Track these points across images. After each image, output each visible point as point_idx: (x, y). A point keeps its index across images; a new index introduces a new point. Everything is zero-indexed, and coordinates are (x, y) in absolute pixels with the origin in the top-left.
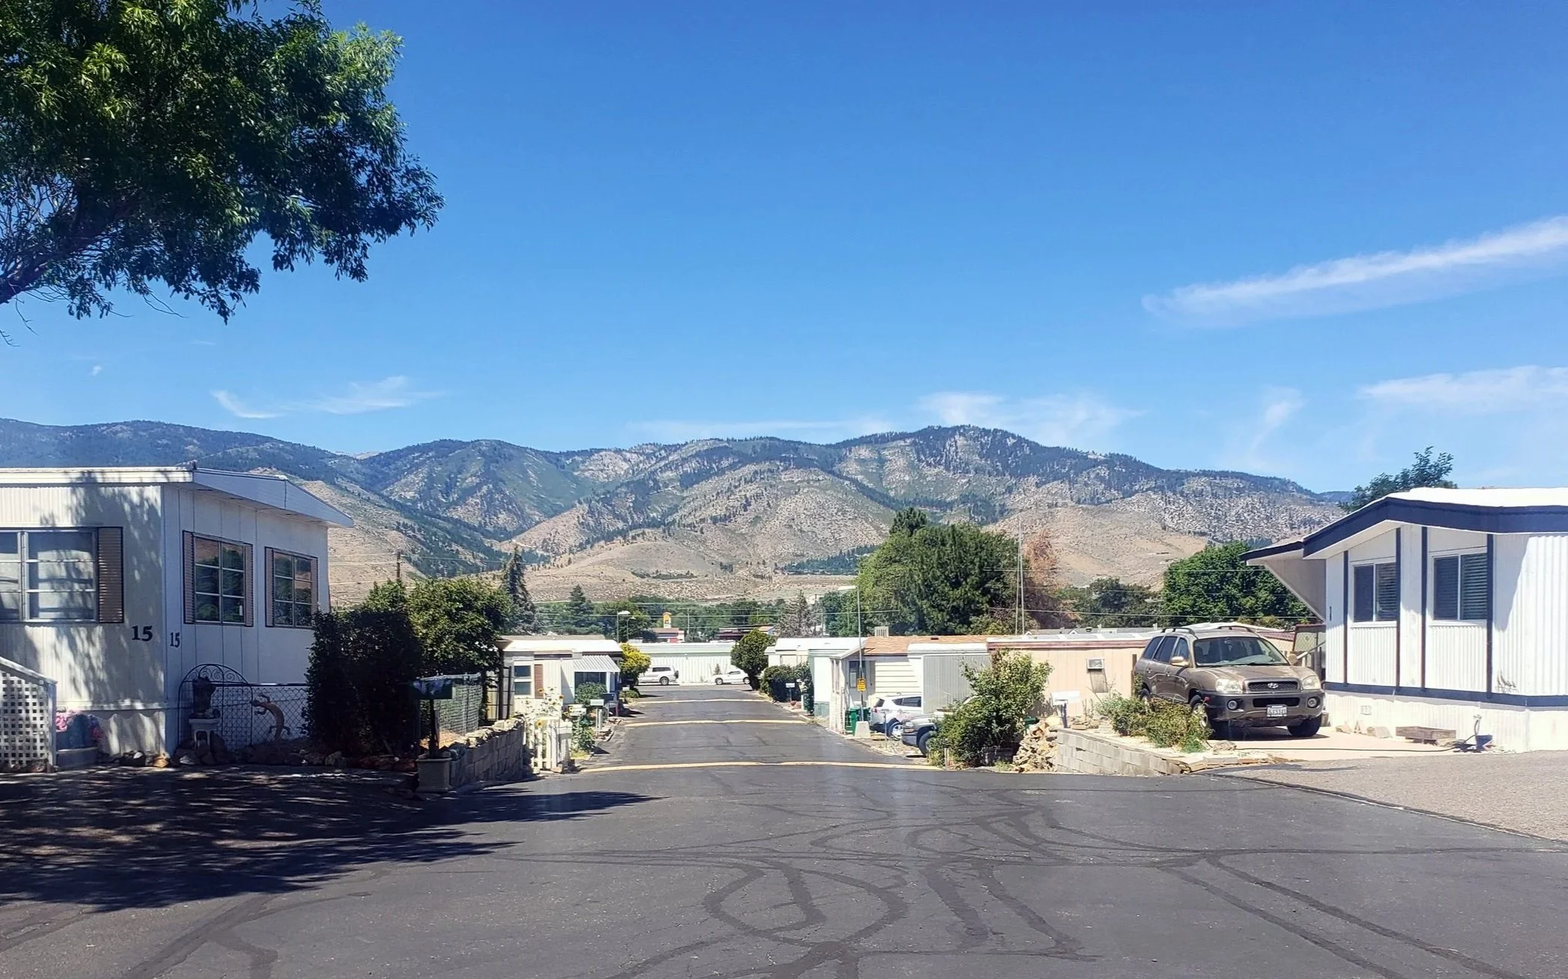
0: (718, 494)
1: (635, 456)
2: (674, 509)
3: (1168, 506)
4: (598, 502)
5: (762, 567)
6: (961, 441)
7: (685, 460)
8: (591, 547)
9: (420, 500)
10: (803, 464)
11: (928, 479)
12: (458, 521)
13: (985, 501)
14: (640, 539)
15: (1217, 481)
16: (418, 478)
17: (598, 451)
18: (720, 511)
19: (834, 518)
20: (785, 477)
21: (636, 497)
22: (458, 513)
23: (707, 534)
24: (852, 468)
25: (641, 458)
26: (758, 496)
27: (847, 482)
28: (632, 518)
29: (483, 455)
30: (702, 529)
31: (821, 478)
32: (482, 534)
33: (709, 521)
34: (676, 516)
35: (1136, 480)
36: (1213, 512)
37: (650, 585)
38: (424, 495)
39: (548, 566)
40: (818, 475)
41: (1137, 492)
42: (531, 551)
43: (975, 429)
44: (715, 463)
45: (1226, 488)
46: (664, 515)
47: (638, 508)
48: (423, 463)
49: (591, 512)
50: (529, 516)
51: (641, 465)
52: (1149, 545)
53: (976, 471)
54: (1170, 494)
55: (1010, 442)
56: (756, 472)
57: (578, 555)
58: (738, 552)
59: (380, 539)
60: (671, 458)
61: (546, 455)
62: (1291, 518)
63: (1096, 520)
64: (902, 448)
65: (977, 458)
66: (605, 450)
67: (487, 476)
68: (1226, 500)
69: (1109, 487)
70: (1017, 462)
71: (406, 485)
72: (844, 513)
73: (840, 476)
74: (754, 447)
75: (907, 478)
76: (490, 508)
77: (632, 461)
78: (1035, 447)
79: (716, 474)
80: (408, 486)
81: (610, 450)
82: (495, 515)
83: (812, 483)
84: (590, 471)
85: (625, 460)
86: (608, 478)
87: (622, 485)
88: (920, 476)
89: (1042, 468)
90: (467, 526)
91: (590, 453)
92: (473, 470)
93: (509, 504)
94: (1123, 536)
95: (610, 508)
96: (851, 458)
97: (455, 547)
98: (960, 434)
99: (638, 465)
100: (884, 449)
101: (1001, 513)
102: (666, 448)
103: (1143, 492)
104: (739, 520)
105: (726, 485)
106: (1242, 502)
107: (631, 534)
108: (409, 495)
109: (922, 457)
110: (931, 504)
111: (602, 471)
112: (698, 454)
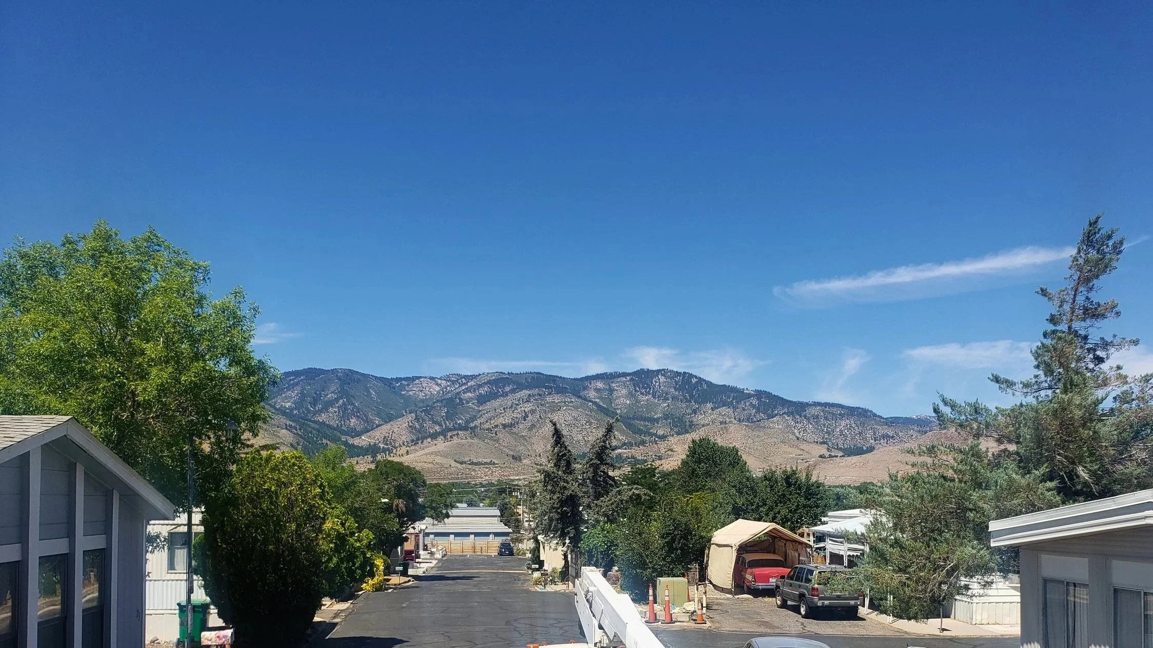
0: (504, 409)
1: (443, 382)
2: (473, 419)
3: (797, 425)
4: (422, 412)
5: (538, 458)
6: (662, 379)
7: (480, 386)
8: (422, 443)
9: (296, 409)
10: (561, 391)
11: (642, 403)
12: (323, 423)
13: (679, 418)
14: (455, 438)
15: (827, 409)
16: (294, 394)
17: (421, 377)
18: (508, 421)
19: (584, 427)
20: (549, 399)
21: (448, 410)
22: (323, 418)
23: (500, 435)
24: (592, 394)
25: (449, 384)
26: (533, 412)
27: (591, 404)
28: (445, 424)
29: (339, 379)
30: (496, 432)
31: (573, 400)
32: (340, 432)
33: (501, 426)
34: (477, 423)
35: (775, 407)
36: (825, 429)
37: (470, 469)
38: (299, 404)
39: (392, 455)
40: (571, 399)
41: (776, 415)
42: (375, 444)
43: (672, 371)
44: (501, 388)
45: (833, 413)
46: (467, 422)
47: (449, 416)
48: (297, 384)
49: (417, 419)
50: (372, 422)
51: (448, 388)
52: (790, 450)
53: (673, 399)
54: (797, 417)
55: (694, 380)
56: (530, 395)
57: (413, 448)
58: (521, 448)
59: (275, 435)
60: (469, 384)
61: (382, 379)
62: (875, 434)
63: (755, 433)
64: (624, 382)
65: (673, 390)
66: (423, 377)
67: (342, 393)
68: (834, 422)
69: (758, 411)
70: (699, 394)
71: (286, 398)
72: (591, 424)
73: (585, 399)
74: (526, 379)
75: (628, 402)
76: (345, 414)
77: (442, 385)
78: (709, 384)
79: (502, 396)
80: (287, 399)
81: (426, 377)
82: (348, 420)
83: (567, 403)
84: (413, 391)
85: (437, 384)
86: (426, 395)
87: (438, 401)
88: (637, 402)
89: (715, 398)
90: (329, 426)
91: (412, 379)
92: (332, 389)
93: (357, 413)
94: (773, 444)
95: (430, 416)
96: (591, 388)
97: (325, 441)
98: (662, 375)
99: (446, 388)
100: (613, 382)
101: (690, 426)
102: (465, 377)
103: (780, 415)
104: (521, 426)
105: (510, 403)
106: (843, 423)
107: (449, 434)
108: (288, 405)
109: (637, 389)
110: (645, 419)
111: (421, 391)
112: (489, 382)
